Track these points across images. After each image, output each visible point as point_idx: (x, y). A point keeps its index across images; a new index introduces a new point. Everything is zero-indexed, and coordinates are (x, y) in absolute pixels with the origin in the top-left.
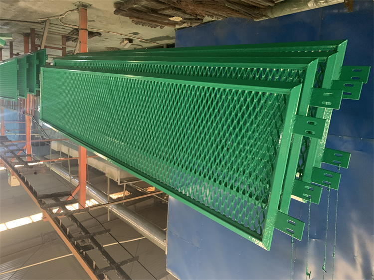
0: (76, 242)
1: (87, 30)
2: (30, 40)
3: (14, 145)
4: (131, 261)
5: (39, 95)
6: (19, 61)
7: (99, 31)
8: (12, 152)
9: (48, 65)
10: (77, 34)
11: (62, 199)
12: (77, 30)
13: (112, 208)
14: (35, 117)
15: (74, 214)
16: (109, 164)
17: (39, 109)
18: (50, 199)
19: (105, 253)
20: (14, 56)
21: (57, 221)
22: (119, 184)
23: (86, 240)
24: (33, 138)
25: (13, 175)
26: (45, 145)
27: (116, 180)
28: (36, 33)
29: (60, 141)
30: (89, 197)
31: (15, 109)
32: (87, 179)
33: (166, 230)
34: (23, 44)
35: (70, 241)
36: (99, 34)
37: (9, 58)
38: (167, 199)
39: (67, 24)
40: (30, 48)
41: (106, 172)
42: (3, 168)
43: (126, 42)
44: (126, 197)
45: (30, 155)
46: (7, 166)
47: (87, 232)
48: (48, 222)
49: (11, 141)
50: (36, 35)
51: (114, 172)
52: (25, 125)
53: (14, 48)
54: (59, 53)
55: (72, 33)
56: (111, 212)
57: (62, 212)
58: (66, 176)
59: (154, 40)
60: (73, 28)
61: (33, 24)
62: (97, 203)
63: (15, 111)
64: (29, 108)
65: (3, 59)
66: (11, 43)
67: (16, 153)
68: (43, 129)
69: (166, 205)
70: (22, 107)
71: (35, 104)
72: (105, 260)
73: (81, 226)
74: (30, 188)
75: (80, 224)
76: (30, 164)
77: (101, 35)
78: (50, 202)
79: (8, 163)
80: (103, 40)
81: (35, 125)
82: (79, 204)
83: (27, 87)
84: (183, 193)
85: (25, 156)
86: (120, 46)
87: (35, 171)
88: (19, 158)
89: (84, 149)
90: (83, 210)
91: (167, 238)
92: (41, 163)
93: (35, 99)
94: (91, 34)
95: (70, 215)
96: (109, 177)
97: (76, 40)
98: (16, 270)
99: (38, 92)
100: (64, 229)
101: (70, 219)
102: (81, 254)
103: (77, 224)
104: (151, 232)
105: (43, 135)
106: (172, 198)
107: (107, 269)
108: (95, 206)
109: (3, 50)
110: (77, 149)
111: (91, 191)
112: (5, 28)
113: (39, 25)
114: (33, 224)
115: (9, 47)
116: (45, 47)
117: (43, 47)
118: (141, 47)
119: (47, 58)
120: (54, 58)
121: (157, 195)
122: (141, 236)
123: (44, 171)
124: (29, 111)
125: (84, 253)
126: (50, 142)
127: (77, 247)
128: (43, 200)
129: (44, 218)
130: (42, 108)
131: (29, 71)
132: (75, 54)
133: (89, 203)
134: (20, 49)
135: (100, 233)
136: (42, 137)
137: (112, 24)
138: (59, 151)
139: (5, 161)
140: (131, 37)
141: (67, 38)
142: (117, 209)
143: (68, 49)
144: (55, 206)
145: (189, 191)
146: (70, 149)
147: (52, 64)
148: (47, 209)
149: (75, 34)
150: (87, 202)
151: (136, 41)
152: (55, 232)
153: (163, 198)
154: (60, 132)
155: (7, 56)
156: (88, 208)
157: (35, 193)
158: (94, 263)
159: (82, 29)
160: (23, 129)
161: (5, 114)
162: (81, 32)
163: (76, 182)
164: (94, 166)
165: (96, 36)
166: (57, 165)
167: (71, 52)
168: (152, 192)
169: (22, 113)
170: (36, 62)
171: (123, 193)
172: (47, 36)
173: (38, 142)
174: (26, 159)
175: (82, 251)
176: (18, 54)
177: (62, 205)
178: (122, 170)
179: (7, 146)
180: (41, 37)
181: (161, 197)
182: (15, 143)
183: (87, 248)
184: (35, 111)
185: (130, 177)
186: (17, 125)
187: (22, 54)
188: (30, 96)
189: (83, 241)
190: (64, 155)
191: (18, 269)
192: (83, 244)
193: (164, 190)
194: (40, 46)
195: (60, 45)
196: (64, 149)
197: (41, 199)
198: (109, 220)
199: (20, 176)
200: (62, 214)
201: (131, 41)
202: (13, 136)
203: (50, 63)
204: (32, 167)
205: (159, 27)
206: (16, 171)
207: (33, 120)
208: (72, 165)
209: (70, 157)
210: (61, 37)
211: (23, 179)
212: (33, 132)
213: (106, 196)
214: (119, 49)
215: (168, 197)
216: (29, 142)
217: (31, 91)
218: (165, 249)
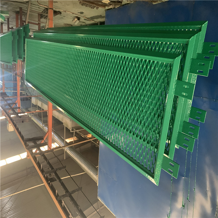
0: (46, 175)
1: (52, 9)
2: (19, 17)
3: (10, 100)
4: (77, 190)
5: (25, 61)
6: (13, 33)
7: (61, 10)
8: (9, 105)
9: (30, 37)
10: (47, 13)
11: (38, 142)
12: (47, 9)
13: (67, 150)
14: (22, 79)
15: (45, 154)
16: (65, 116)
17: (25, 71)
18: (31, 142)
19: (63, 184)
20: (10, 30)
21: (35, 159)
22: (71, 131)
23: (52, 174)
24: (21, 93)
25: (10, 123)
26: (28, 100)
27: (69, 129)
28: (23, 11)
29: (37, 97)
30: (54, 141)
31: (10, 72)
32: (52, 127)
33: (98, 167)
34: (15, 20)
35: (43, 174)
36: (60, 13)
37: (7, 31)
38: (99, 144)
39: (41, 4)
40: (19, 23)
41: (63, 122)
42: (4, 117)
43: (76, 19)
44: (75, 142)
45: (19, 108)
46: (7, 116)
47: (52, 168)
48: (30, 159)
49: (8, 96)
50: (23, 13)
51: (68, 122)
52: (16, 84)
53: (10, 22)
54: (36, 28)
55: (44, 12)
56: (66, 152)
57: (38, 152)
58: (40, 124)
59: (92, 18)
60: (44, 8)
61: (21, 4)
62: (58, 146)
63: (11, 73)
64: (18, 71)
65: (3, 32)
66: (8, 19)
67: (12, 105)
68: (27, 87)
69: (98, 148)
70: (15, 70)
71: (23, 68)
72: (63, 189)
73: (49, 163)
74: (20, 133)
75: (49, 161)
76: (19, 115)
77: (61, 13)
78: (31, 144)
79: (7, 114)
80: (62, 18)
81: (23, 84)
82: (48, 146)
83: (18, 54)
84: (108, 140)
85: (17, 108)
86: (72, 23)
87: (23, 120)
88: (13, 109)
89: (51, 103)
90: (51, 151)
91: (98, 173)
92: (26, 114)
93: (23, 64)
94: (56, 13)
95: (42, 154)
96: (65, 126)
97: (46, 17)
98: (12, 195)
99: (24, 58)
100: (39, 165)
101: (43, 158)
102: (49, 184)
103: (47, 162)
104: (89, 168)
105: (27, 92)
106: (102, 143)
107: (64, 196)
108: (57, 148)
109: (3, 24)
110: (47, 104)
111: (55, 137)
112: (4, 7)
113: (25, 5)
114: (22, 160)
115: (6, 22)
116: (29, 22)
117: (27, 23)
118: (85, 24)
119: (29, 32)
120: (34, 32)
121: (93, 140)
122: (83, 171)
123: (28, 120)
124: (19, 74)
125: (51, 183)
126: (31, 98)
127: (47, 179)
128: (27, 143)
129: (28, 156)
130: (26, 71)
131: (18, 41)
132: (46, 28)
133: (54, 145)
134: (13, 24)
135: (60, 169)
136: (27, 94)
137: (68, 5)
138: (36, 105)
139: (5, 112)
140: (79, 15)
141: (41, 16)
142: (70, 150)
143: (42, 25)
144: (34, 147)
145: (111, 138)
146: (43, 103)
147: (32, 36)
148: (29, 149)
149: (46, 12)
150: (53, 144)
151: (82, 19)
152: (34, 167)
153: (96, 143)
154: (37, 90)
155: (6, 30)
156: (53, 149)
157: (22, 137)
158: (57, 191)
159: (50, 9)
160: (15, 88)
161: (5, 75)
162: (49, 11)
163: (46, 129)
164: (56, 117)
165: (58, 14)
166: (35, 115)
167: (43, 27)
168: (90, 138)
169: (15, 75)
170: (23, 35)
171: (73, 138)
172: (29, 14)
173: (24, 98)
174: (17, 111)
175: (49, 182)
176: (12, 28)
177: (38, 147)
178: (72, 121)
179: (6, 100)
180: (26, 14)
181: (95, 142)
182: (11, 98)
183: (52, 180)
184: (22, 73)
185: (77, 126)
186: (12, 84)
187: (15, 28)
188: (19, 62)
189: (50, 175)
190: (39, 108)
191: (13, 194)
192: (50, 177)
193: (97, 137)
194: (25, 22)
195: (37, 21)
196: (39, 104)
197: (26, 141)
198: (65, 159)
199: (14, 123)
200: (38, 154)
201: (79, 19)
202: (9, 92)
203: (31, 36)
204: (20, 117)
205: (96, 8)
206: (11, 119)
207: (21, 80)
208: (43, 116)
209: (43, 110)
210: (37, 15)
211: (15, 126)
212: (21, 90)
213: (63, 140)
214: (71, 25)
215: (99, 142)
216: (19, 98)
217: (20, 58)
218: (97, 182)
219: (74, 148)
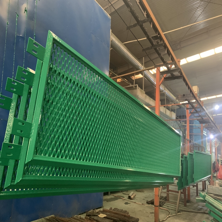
0: (162, 43)
1: (155, 206)
2: (187, 198)
3: (196, 117)
4: (131, 27)
5: (182, 154)
6: (193, 181)
7: (147, 205)
8: (197, 112)
10: (160, 202)
11: (169, 75)
12: (160, 206)
13: (142, 67)
15: (163, 63)
16: (143, 101)
17: (181, 144)
18: (176, 76)
19: (146, 33)
20: (196, 185)
21: (172, 59)
22: (137, 85)
23: (156, 44)
24: (186, 122)
25: (196, 94)
26: (179, 116)
27: (139, 88)
28: (183, 203)
29: (171, 119)
30: (154, 75)
31: (195, 144)
32: (155, 89)
33: (111, 48)
34: (191, 194)
35: (165, 44)
36: (148, 203)
37: (199, 183)
38: (110, 72)
39: (166, 210)
40: (187, 191)
41: (145, 95)
42: (202, 99)
43: (132, 197)
44: (133, 75)
45: (187, 109)
46: (199, 101)
47: (155, 49)
48: (177, 58)
49: (198, 120)
50: (183, 201)
51: (140, 95)
52: (190, 132)
53: (196, 192)
54: (171, 187)
55: (163, 203)
56: (142, 64)
57: (169, 66)
58: (167, 92)
59: (116, 198)
60: (163, 207)
61: (186, 210)
62: (150, 71)
63: (195, 142)
64: (188, 145)
65: (202, 182)
66: (197, 195)
67: (194, 111)
68: (180, 128)
69: (111, 68)
70: (191, 146)
71: (184, 149)
72: (146, 28)
73: (159, 54)
74: (187, 84)
75: (159, 56)
76: (187, 102)
77: (147, 202)
78: (176, 74)
79: (199, 103)
80: (146, 198)
81: (184, 132)
82: (160, 71)
83: (188, 161)
84: (100, 77)
85: (190, 109)
86: (136, 193)
87: (184, 97)
88: (193, 107)
89: (157, 114)
90: (158, 67)
91: (110, 42)
92: (181, 103)
93: (184, 152)
94: (152, 203)
95: (165, 64)
96: (143, 91)
97: (161, 198)
98: (195, 23)
99: (182, 157)
100: (168, 52)
101: (165, 60)
102: (159, 34)
103: (161, 56)
104: (119, 48)
105: (180, 124)
106: (107, 74)
107: (144, 21)
108: (151, 69)
109: (202, 190)
110: (161, 113)
111: (153, 80)
112: (201, 206)
113: (182, 209)
114: (185, 57)
115: (199, 192)
116: (178, 192)
117: (180, 191)
118: (124, 193)
119: (178, 183)
120: (173, 183)
121: (116, 76)
122: (125, 45)
123: (179, 96)
124: (187, 142)
125: (157, 34)
126: (177, 118)
127: (161, 38)
128: (180, 75)
129: (179, 61)
130: (180, 145)
131: (187, 174)
132: (161, 187)
133: (154, 71)
134: (193, 190)
135: (148, 49)
136: (181, 123)
137: (140, 211)
138: (171, 111)
139: (200, 105)
140: (129, 201)
141: (166, 199)
142: (139, 66)
143: (165, 190)
144: (174, 70)
145: (96, 78)
146: (165, 113)
147: (175, 179)
148: (178, 69)
149: (161, 203)
151: (126, 197)
152: (173, 50)
153: (112, 73)
154: (170, 126)
155: (200, 185)
156: (155, 67)
157: (185, 80)
158: (152, 26)
159: (157, 206)
160: (191, 128)
161: (201, 140)
162: (158, 204)
163: (162, 88)
164: (152, 99)
165: (150, 201)
166: (172, 101)
167: (164, 189)
168: (119, 78)
169: (191, 141)
170: (183, 180)
171: (135, 78)
172: (177, 200)
173: (183, 119)
174: (189, 106)
175: (159, 36)
176: (194, 186)
177: (169, 71)
178: (136, 96)
179: (200, 116)
180: (181, 200)
181: (113, 74)
182: (195, 118)
183: (156, 38)
184: (184, 143)
185: (131, 91)
186: (195, 131)
187: (191, 187)
188: (187, 153)
189: (158, 43)
190: (168, 108)
191: (193, 24)
192: (158, 41)
193: (111, 80)
194: (181, 193)
195: (170, 194)
196: (168, 113)
197: (181, 77)
198: (144, 58)
199: (193, 94)
200: (169, 64)
201: (130, 198)
202: (197, 124)
203: (176, 179)
204: (186, 100)
205: (113, 209)
206: (195, 98)
207: (185, 136)
208: (165, 101)
209: (165, 107)
210: (170, 200)
211: (191, 91)
212: (185, 126)
213: (145, 76)
214: (137, 191)
215: (109, 74)
216: (188, 119)
217: (186, 157)
218: (112, 34)
219: (135, 69)
